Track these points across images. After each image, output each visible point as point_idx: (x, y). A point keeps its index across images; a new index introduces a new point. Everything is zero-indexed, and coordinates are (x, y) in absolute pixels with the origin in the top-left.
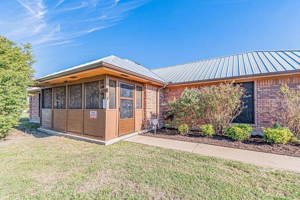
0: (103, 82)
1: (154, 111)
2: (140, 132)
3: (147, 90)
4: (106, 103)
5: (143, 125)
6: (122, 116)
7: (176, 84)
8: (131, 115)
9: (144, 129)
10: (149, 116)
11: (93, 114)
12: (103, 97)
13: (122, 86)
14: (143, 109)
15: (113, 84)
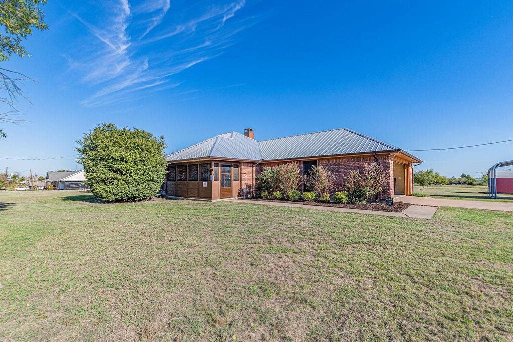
0: (211, 164)
1: (250, 183)
2: (236, 198)
3: (242, 167)
4: (213, 177)
5: (239, 193)
6: (222, 185)
7: (267, 161)
8: (230, 185)
9: (240, 196)
10: (244, 186)
11: (205, 184)
12: (211, 174)
13: (223, 166)
14: (239, 181)
15: (217, 165)
